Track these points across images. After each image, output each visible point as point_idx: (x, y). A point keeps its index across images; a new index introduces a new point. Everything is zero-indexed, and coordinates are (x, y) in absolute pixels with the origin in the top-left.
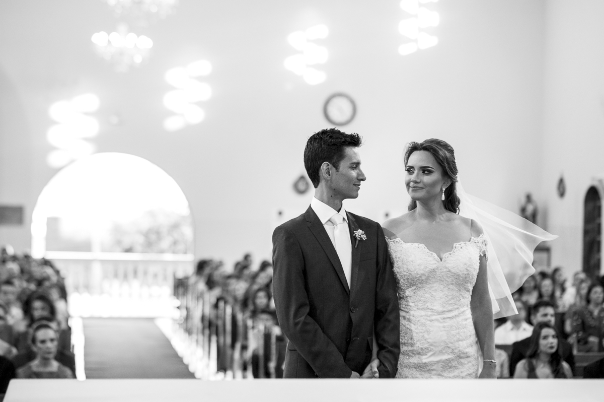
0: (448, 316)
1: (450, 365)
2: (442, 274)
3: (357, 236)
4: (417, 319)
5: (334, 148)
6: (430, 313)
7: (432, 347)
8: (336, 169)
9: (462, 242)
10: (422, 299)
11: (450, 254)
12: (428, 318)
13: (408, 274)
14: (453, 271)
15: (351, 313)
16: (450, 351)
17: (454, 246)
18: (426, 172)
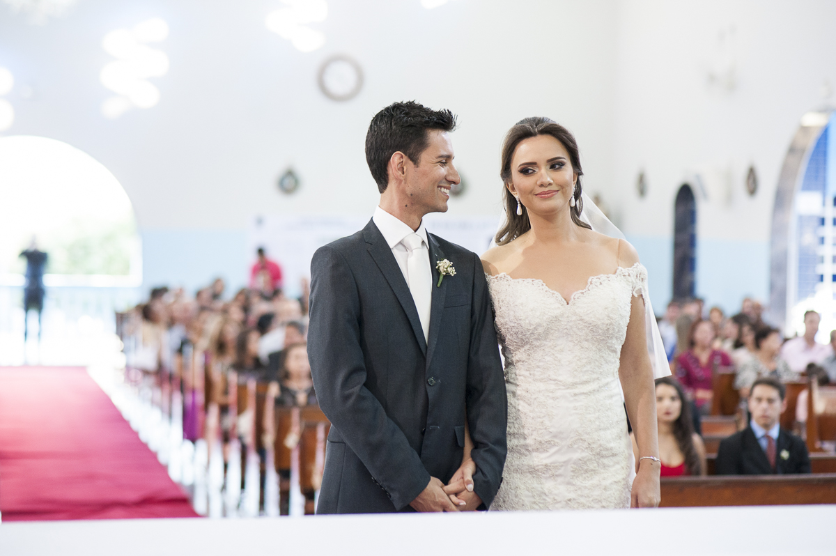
0: (582, 391)
1: (585, 468)
2: (570, 324)
3: (441, 269)
4: (534, 397)
5: (411, 131)
6: (552, 387)
7: (556, 440)
8: (415, 164)
9: (602, 275)
10: (541, 364)
11: (583, 293)
12: (550, 394)
13: (516, 325)
14: (586, 318)
15: (427, 386)
16: (586, 445)
17: (590, 280)
18: (557, 166)
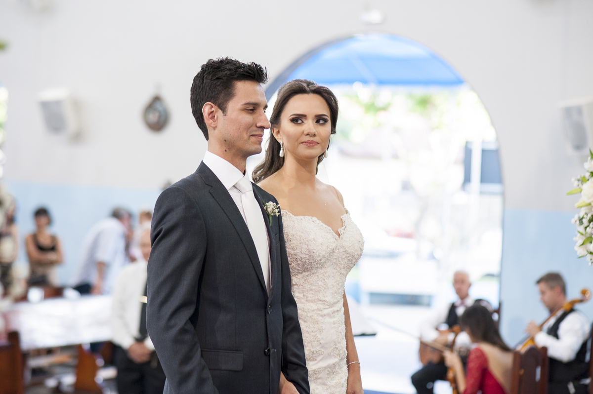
3: (269, 210)
4: (309, 315)
5: (219, 83)
6: (322, 306)
7: (323, 350)
8: (223, 113)
9: (345, 214)
10: (314, 288)
11: (344, 229)
12: (320, 313)
14: (349, 250)
17: (342, 218)
18: (321, 122)
